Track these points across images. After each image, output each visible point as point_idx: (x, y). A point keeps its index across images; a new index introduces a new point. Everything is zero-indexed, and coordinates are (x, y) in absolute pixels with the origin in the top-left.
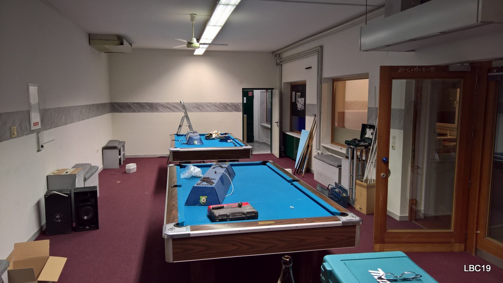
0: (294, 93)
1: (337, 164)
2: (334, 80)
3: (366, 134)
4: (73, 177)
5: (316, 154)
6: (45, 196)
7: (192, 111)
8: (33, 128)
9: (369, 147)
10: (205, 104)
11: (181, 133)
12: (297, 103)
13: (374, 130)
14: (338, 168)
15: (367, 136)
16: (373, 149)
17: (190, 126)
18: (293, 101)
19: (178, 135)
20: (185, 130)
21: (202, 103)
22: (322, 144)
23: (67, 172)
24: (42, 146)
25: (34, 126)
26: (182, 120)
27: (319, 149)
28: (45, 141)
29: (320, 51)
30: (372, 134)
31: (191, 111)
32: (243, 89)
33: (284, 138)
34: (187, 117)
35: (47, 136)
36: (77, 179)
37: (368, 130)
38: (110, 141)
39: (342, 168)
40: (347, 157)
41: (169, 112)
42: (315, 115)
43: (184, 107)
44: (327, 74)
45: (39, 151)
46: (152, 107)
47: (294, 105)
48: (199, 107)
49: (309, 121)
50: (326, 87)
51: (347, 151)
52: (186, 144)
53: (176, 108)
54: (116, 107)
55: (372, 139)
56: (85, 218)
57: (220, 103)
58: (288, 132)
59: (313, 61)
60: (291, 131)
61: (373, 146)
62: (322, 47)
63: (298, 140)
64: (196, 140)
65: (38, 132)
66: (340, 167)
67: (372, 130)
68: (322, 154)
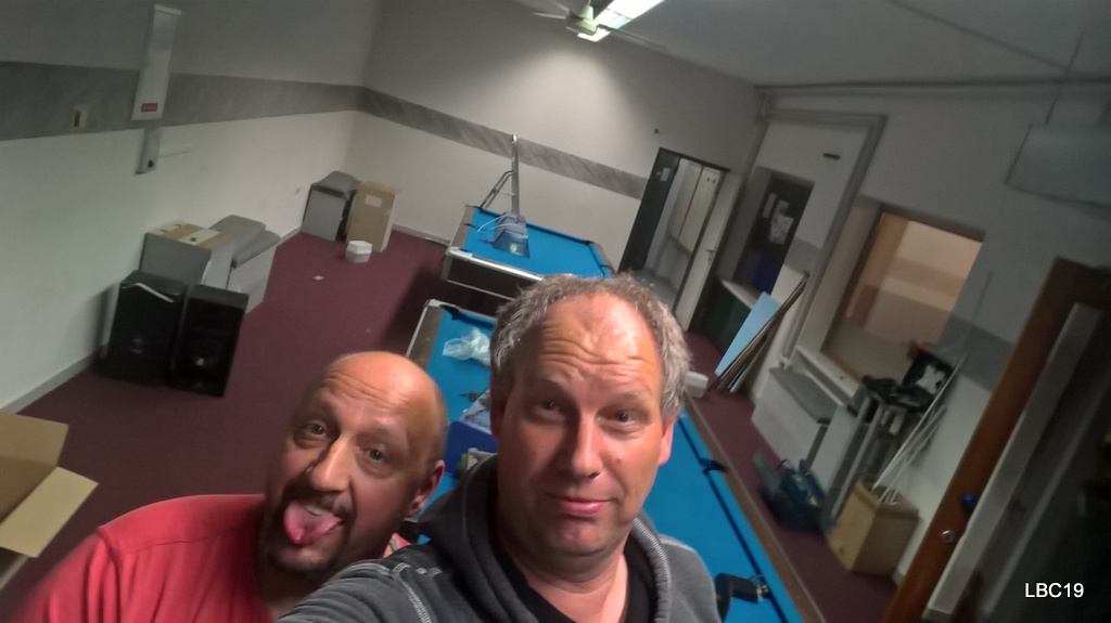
0: (772, 197)
1: (820, 413)
2: (884, 209)
3: (921, 376)
4: (202, 255)
5: (776, 364)
6: (122, 285)
7: (531, 164)
8: (138, 114)
9: (919, 414)
10: (566, 156)
11: (491, 209)
12: (772, 223)
13: (947, 376)
14: (819, 425)
15: (922, 383)
16: (926, 421)
17: (515, 200)
18: (766, 214)
19: (481, 210)
20: (501, 205)
21: (559, 153)
22: (799, 347)
23: (193, 239)
24: (151, 164)
25: (143, 110)
26: (503, 180)
27: (788, 356)
28: (163, 150)
29: (876, 128)
30: (938, 385)
31: (529, 162)
32: (662, 150)
33: (713, 291)
34: (515, 174)
35: (172, 140)
36: (209, 263)
37: (929, 370)
38: (335, 175)
39: (832, 428)
40: (853, 411)
41: (482, 148)
42: (807, 275)
43: (517, 151)
44: (874, 188)
45: (139, 172)
46: (450, 127)
47: (762, 226)
48: (551, 160)
49: (787, 281)
50: (858, 220)
51: (859, 397)
52: (493, 243)
53: (500, 144)
54: (370, 101)
55: (931, 398)
56: (200, 362)
57: (600, 166)
58: (727, 279)
59: (850, 144)
60: (736, 280)
61: (929, 415)
62: (884, 120)
63: (746, 311)
64: (516, 242)
65: (150, 127)
66: (825, 422)
67: (940, 376)
68: (790, 368)
